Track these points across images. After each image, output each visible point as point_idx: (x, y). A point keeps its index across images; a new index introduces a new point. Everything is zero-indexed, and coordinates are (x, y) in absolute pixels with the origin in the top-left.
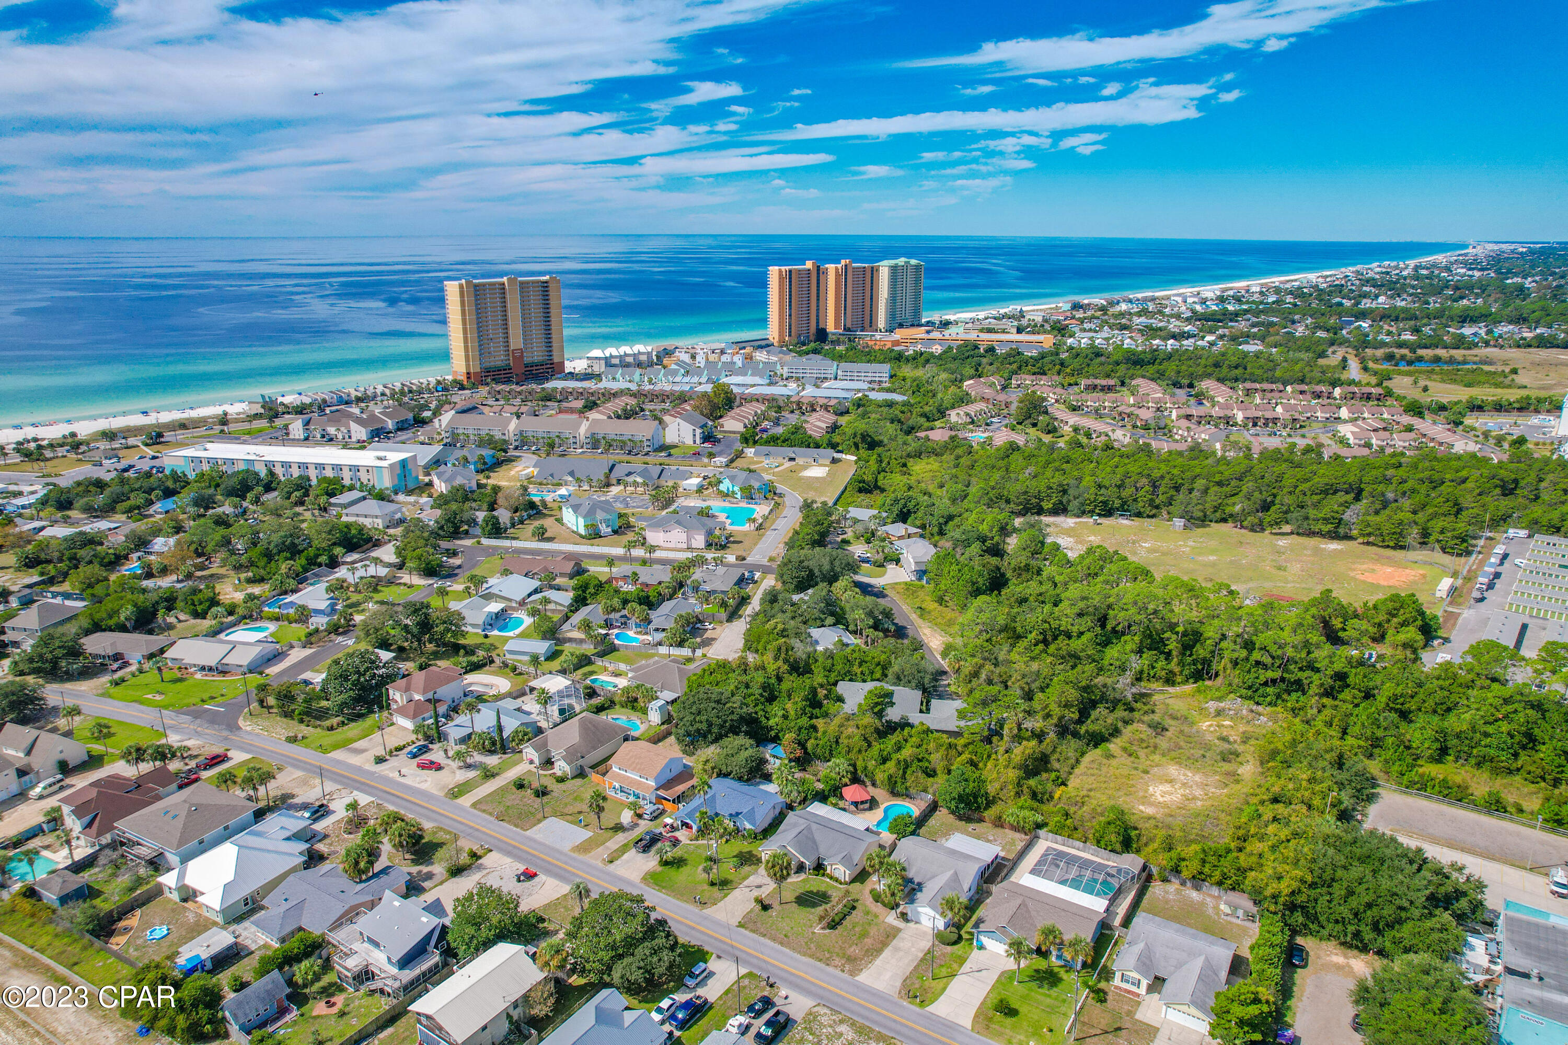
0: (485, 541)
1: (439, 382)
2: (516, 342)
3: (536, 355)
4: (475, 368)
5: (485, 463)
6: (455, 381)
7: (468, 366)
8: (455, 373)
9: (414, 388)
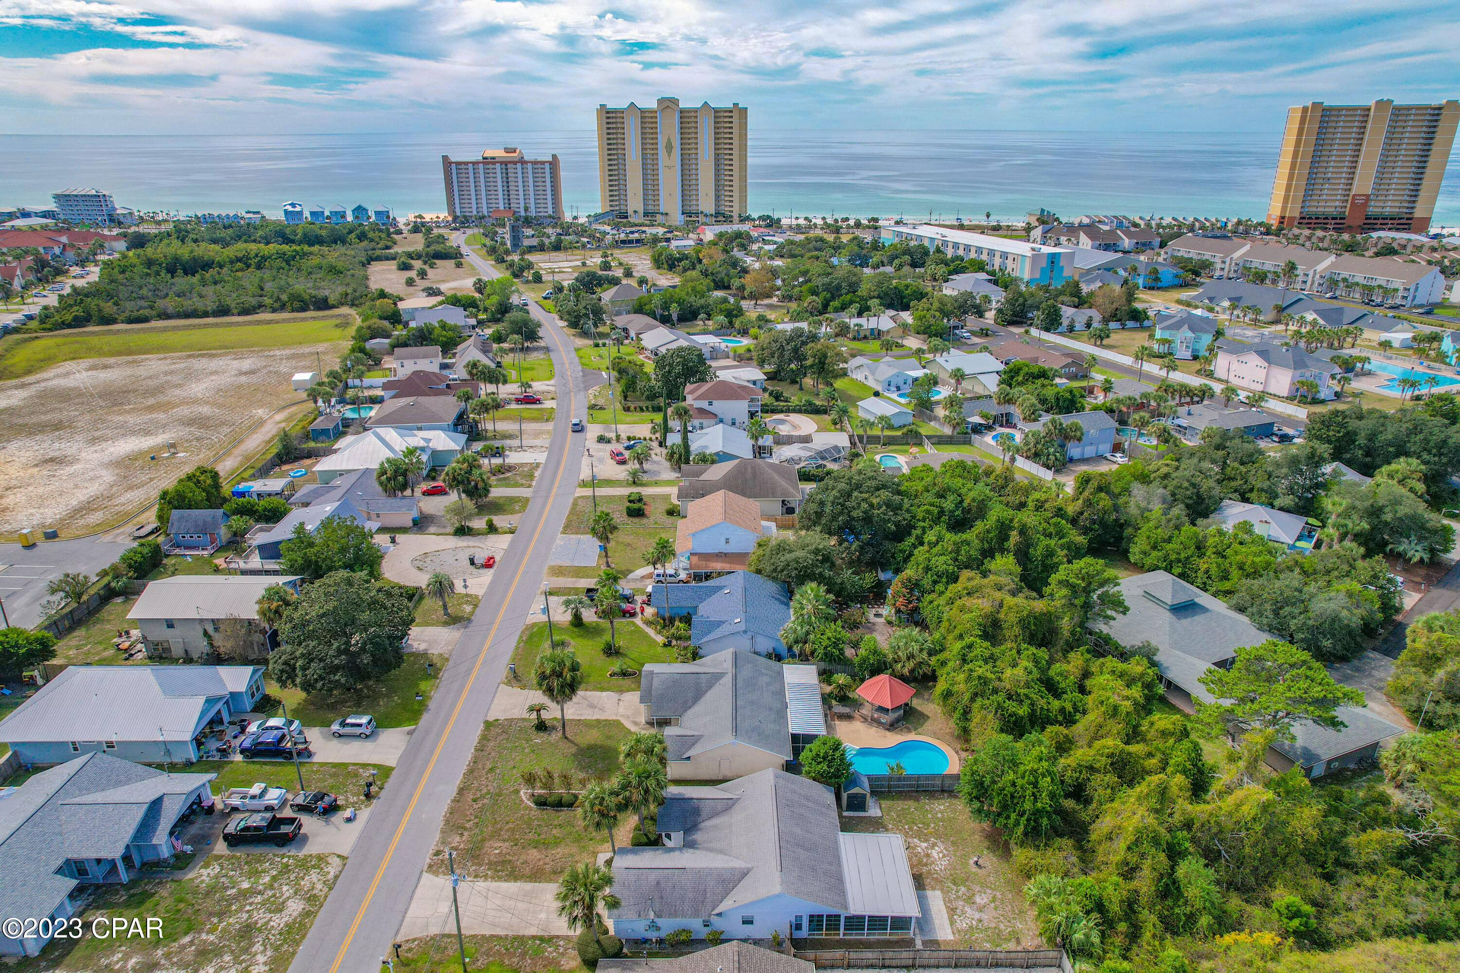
0: (1034, 332)
1: (1239, 223)
2: (1363, 184)
3: (1390, 206)
4: (1294, 211)
5: (1157, 279)
6: (1260, 224)
7: (1284, 208)
8: (1269, 216)
9: (1208, 224)
